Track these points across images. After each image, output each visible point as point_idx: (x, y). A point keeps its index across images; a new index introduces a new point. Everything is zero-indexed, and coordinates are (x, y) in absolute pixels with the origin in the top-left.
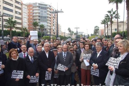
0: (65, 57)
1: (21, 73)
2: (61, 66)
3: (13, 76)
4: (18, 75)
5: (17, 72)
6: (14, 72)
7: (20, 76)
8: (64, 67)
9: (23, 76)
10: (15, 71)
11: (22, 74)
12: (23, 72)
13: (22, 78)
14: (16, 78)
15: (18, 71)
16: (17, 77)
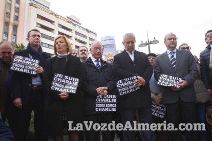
0: (174, 59)
1: (72, 82)
2: (168, 78)
3: (56, 87)
4: (67, 86)
5: (63, 78)
6: (58, 77)
7: (70, 87)
8: (176, 81)
9: (76, 88)
10: (60, 76)
11: (76, 84)
12: (77, 80)
13: (74, 92)
14: (61, 90)
15: (66, 77)
16: (63, 89)
